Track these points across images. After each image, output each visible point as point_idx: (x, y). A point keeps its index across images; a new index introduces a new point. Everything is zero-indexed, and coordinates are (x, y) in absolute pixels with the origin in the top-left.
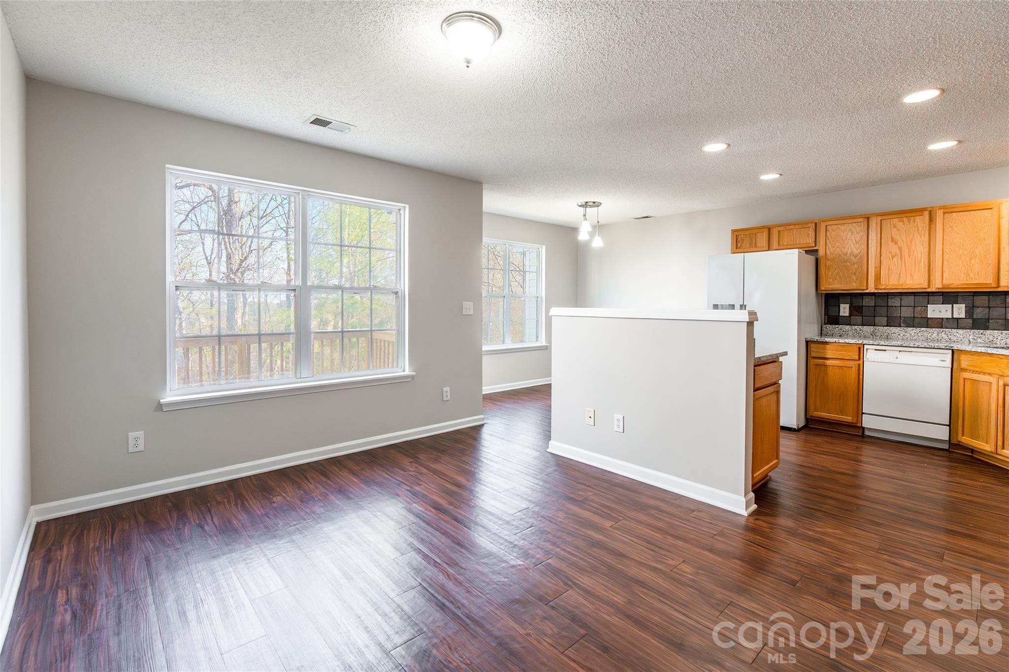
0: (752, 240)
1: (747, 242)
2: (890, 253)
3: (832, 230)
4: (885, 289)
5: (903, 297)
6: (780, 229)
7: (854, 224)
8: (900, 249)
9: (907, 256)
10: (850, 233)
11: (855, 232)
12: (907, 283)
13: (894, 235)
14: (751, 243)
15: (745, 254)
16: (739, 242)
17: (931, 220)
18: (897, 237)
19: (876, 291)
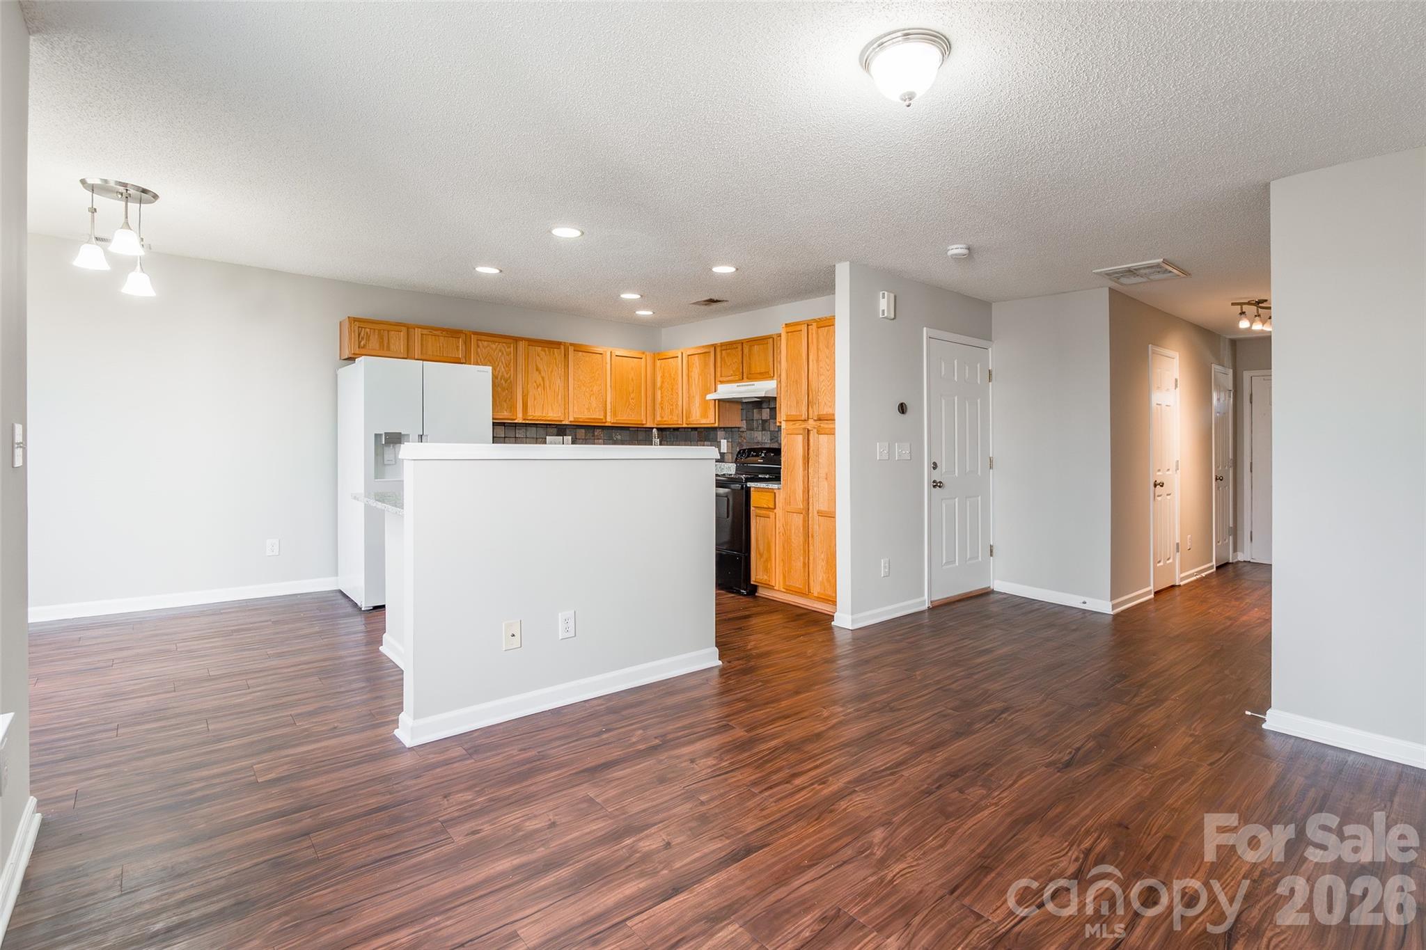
0: (382, 339)
1: (374, 343)
2: (535, 382)
3: (483, 347)
4: (531, 420)
5: (529, 428)
6: (425, 332)
7: (504, 344)
8: (543, 378)
9: (548, 388)
10: (500, 354)
11: (505, 353)
12: (549, 415)
13: (539, 365)
14: (381, 344)
15: (424, 362)
16: (363, 338)
17: (566, 355)
18: (541, 367)
19: (524, 422)
